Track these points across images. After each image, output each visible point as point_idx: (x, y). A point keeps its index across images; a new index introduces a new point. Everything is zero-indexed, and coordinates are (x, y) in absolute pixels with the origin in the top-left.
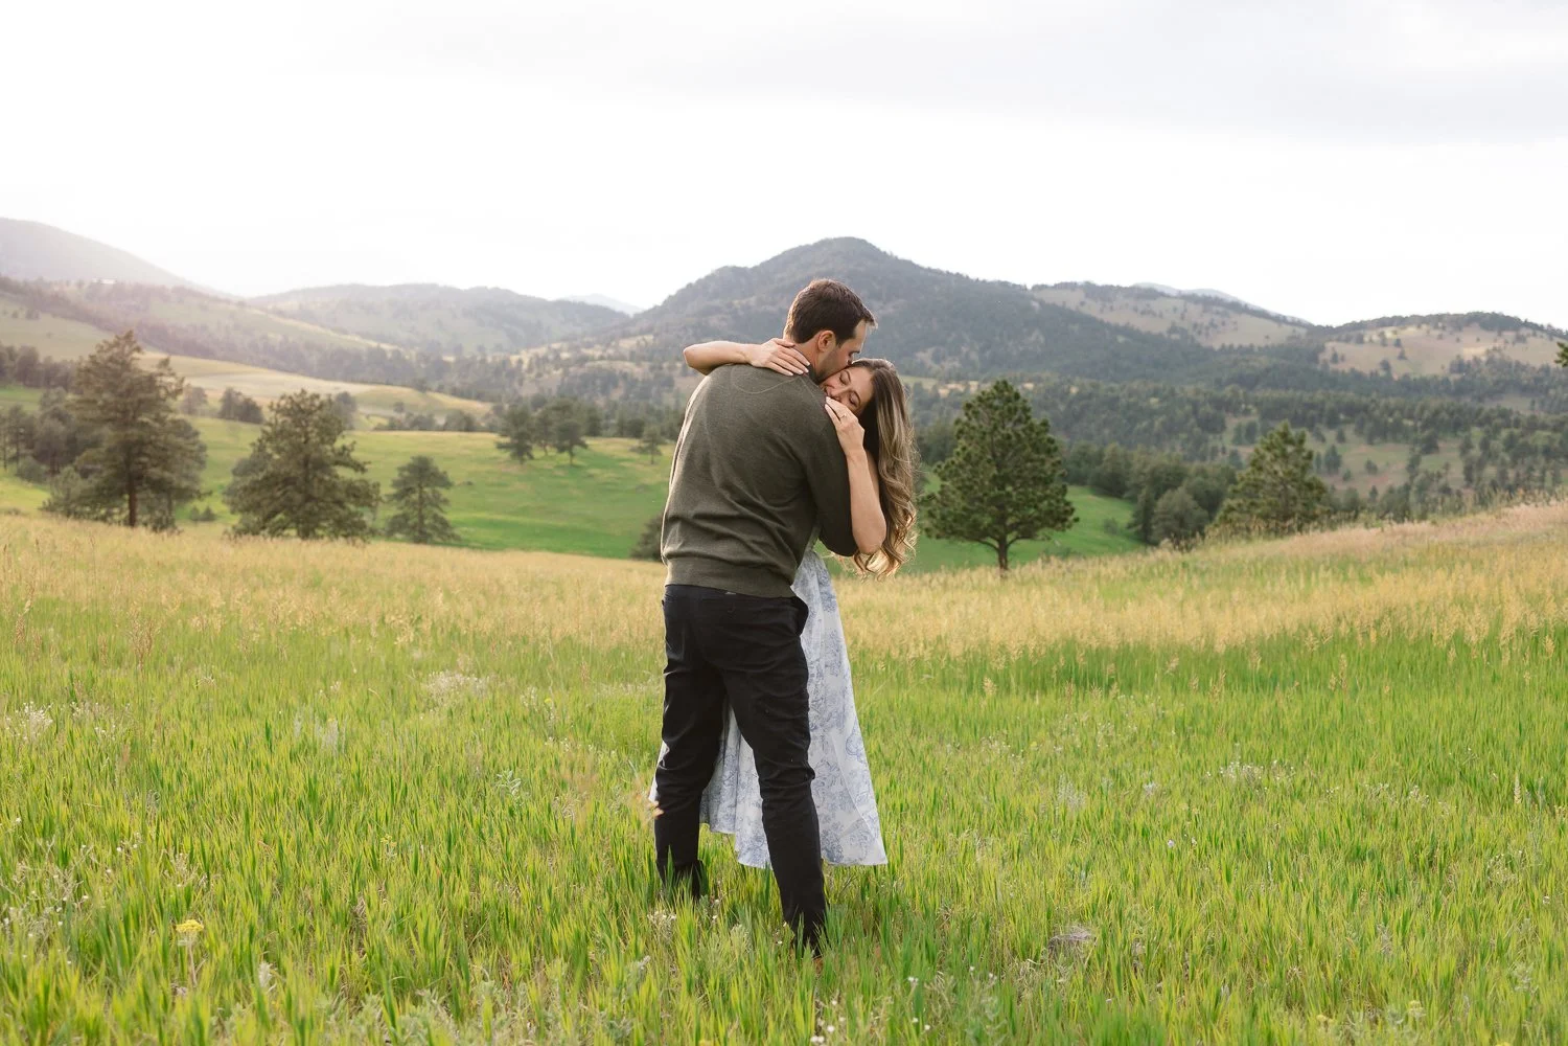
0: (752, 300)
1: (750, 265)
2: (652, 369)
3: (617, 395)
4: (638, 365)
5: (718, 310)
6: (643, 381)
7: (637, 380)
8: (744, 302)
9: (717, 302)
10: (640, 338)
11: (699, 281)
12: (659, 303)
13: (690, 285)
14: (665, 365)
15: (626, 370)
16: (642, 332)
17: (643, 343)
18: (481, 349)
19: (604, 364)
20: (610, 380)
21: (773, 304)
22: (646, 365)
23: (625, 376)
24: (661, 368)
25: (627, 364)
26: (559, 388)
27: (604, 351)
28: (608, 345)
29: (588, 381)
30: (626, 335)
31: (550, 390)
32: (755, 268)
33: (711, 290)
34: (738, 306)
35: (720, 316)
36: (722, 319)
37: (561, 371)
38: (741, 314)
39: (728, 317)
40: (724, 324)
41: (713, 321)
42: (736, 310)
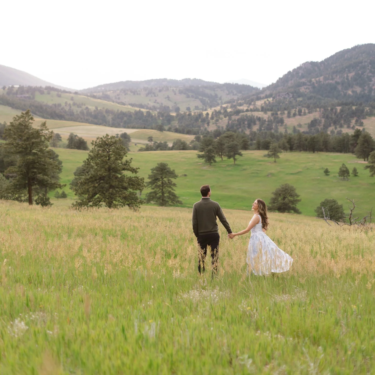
0: (321, 78)
1: (320, 61)
2: (273, 115)
3: (255, 128)
4: (265, 113)
5: (304, 84)
6: (268, 121)
7: (265, 121)
8: (317, 79)
9: (303, 80)
10: (266, 100)
11: (294, 70)
12: (275, 82)
13: (289, 72)
14: (279, 113)
15: (260, 116)
16: (267, 97)
17: (267, 102)
18: (188, 109)
19: (249, 114)
20: (251, 121)
21: (332, 79)
22: (269, 113)
23: (259, 119)
24: (277, 114)
25: (260, 113)
26: (227, 126)
27: (248, 107)
28: (250, 104)
29: (241, 122)
30: (259, 99)
31: (222, 127)
32: (322, 62)
33: (300, 74)
34: (315, 81)
35: (305, 87)
36: (307, 88)
37: (227, 118)
38: (316, 85)
39: (310, 87)
40: (308, 91)
41: (302, 89)
42: (313, 83)
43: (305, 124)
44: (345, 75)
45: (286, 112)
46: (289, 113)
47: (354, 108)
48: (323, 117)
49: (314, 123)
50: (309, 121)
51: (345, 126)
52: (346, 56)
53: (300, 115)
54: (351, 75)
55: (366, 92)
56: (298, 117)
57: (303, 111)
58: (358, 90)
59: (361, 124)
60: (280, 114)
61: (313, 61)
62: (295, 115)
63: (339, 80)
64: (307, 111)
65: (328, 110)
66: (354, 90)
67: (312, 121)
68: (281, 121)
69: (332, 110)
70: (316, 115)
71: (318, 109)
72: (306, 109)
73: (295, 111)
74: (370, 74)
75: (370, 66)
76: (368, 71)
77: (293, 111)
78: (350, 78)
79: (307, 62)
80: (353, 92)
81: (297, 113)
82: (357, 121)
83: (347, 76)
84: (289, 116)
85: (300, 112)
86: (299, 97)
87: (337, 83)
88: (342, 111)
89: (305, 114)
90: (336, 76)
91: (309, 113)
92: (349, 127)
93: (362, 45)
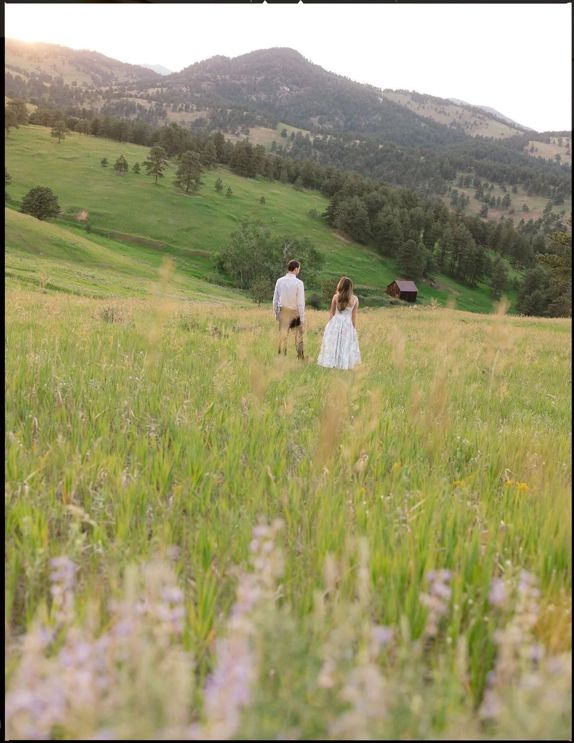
0: (228, 77)
1: (232, 57)
2: (157, 104)
3: (133, 117)
4: (150, 102)
5: (207, 79)
6: (149, 112)
7: (146, 110)
8: (223, 76)
9: (208, 75)
10: (160, 89)
11: (202, 62)
12: (179, 71)
13: (196, 64)
14: (164, 104)
15: (143, 104)
16: (162, 86)
17: (160, 91)
18: (74, 84)
19: (131, 100)
20: (131, 108)
21: (239, 80)
22: (154, 103)
23: (140, 107)
24: (162, 106)
25: (144, 101)
26: (102, 109)
27: (138, 93)
28: (142, 90)
29: (119, 107)
30: (154, 86)
31: (97, 110)
32: (234, 59)
33: (208, 68)
34: (220, 78)
35: (208, 83)
36: (210, 84)
37: (106, 100)
38: (220, 83)
39: (213, 84)
40: (210, 87)
41: (204, 85)
42: (218, 80)
43: (189, 122)
44: (253, 78)
45: (172, 105)
46: (175, 106)
47: (245, 113)
48: (210, 118)
49: (198, 123)
50: (193, 119)
51: (230, 132)
52: (261, 56)
53: (187, 111)
54: (260, 79)
55: (271, 101)
56: (184, 113)
57: (190, 107)
58: (263, 97)
59: (247, 133)
60: (166, 106)
61: (225, 56)
62: (180, 110)
63: (245, 82)
64: (195, 108)
65: (217, 111)
66: (259, 96)
67: (197, 120)
68: (163, 115)
69: (222, 111)
70: (203, 114)
71: (208, 108)
72: (195, 106)
73: (182, 105)
74: (280, 82)
75: (281, 72)
76: (278, 78)
77: (180, 106)
78: (257, 83)
79: (217, 56)
80: (257, 97)
81: (184, 108)
82: (243, 128)
83: (256, 79)
84: (174, 111)
85: (187, 107)
86: (197, 92)
87: (243, 85)
88: (231, 114)
89: (192, 111)
90: (244, 77)
91: (197, 110)
92: (233, 133)
93: (280, 48)
